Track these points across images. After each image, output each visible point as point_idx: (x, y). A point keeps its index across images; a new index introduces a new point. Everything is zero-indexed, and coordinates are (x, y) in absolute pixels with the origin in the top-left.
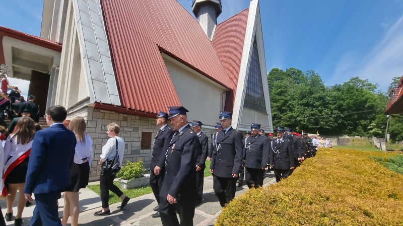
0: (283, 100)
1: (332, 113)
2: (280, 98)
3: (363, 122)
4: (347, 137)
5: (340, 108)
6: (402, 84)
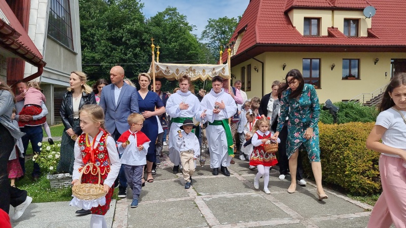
6: (238, 36)
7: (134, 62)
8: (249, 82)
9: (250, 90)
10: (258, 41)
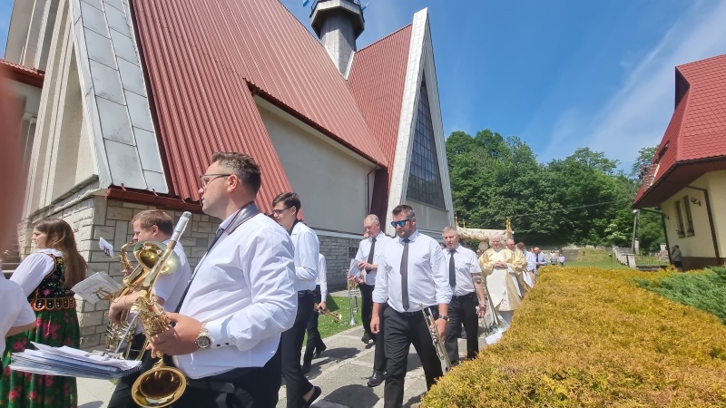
0: (471, 185)
1: (550, 208)
2: (466, 182)
3: (599, 222)
4: (574, 247)
5: (561, 199)
6: (659, 159)
7: (529, 212)
8: (690, 223)
9: (693, 235)
10: (679, 159)
